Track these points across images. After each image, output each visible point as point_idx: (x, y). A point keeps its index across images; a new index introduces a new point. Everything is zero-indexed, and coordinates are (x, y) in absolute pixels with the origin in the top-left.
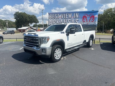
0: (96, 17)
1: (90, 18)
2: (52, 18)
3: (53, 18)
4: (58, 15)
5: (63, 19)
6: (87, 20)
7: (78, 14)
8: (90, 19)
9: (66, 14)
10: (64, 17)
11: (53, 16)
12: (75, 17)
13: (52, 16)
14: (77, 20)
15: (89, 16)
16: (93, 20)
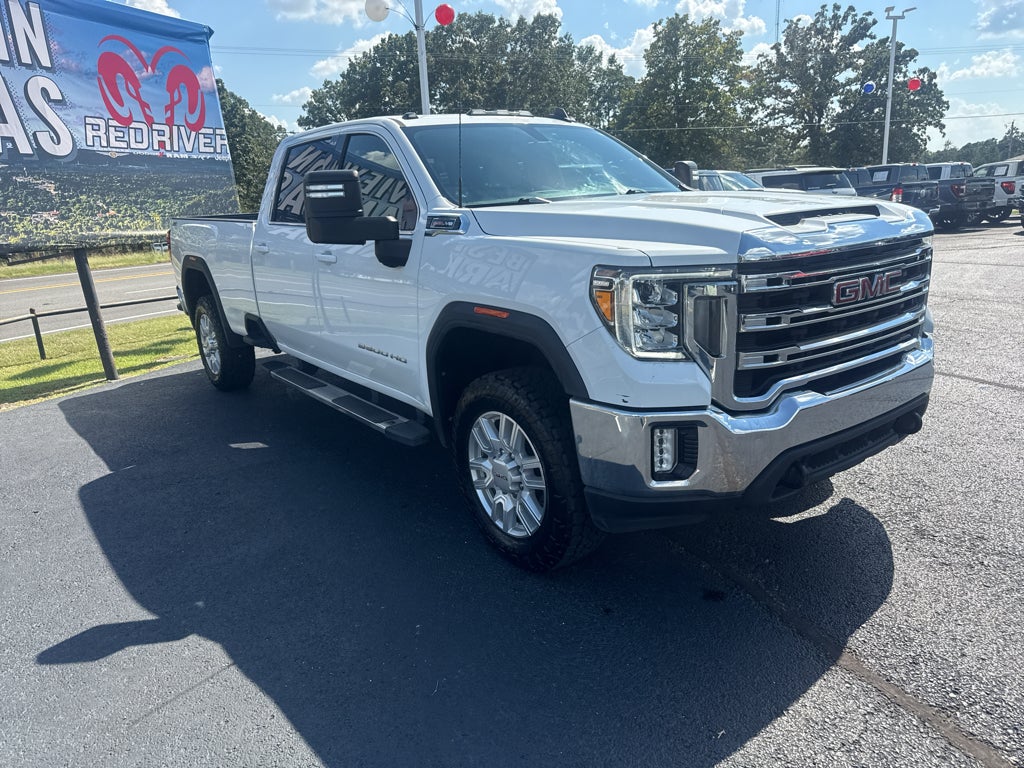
1: (170, 89)
7: (35, 10)
8: (173, 102)
12: (14, 49)
14: (44, 92)
15: (149, 62)
16: (192, 111)
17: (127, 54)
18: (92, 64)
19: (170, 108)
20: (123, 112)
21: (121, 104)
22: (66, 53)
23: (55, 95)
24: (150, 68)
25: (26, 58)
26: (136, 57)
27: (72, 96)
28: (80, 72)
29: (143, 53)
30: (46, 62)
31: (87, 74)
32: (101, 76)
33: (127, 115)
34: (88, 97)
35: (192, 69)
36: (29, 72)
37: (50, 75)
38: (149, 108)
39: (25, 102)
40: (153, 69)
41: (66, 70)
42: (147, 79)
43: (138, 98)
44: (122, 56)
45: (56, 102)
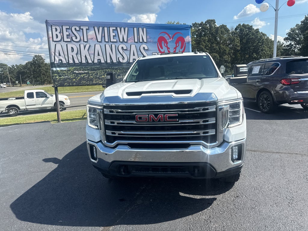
0: (189, 43)
1: (176, 43)
2: (63, 38)
3: (66, 39)
4: (85, 29)
5: (103, 45)
6: (168, 48)
7: (145, 29)
8: (176, 47)
9: (111, 29)
10: (103, 36)
11: (65, 34)
12: (139, 39)
13: (62, 32)
14: (144, 48)
15: (171, 37)
16: (181, 48)
17: (166, 37)
18: (156, 40)
19: (175, 48)
20: (162, 51)
21: (162, 48)
22: (150, 38)
23: (146, 48)
24: (171, 39)
25: (141, 41)
26: (168, 36)
27: (150, 48)
28: (153, 42)
29: (170, 35)
30: (145, 41)
31: (155, 42)
32: (158, 42)
33: (163, 51)
34: (154, 47)
35: (184, 37)
36: (141, 44)
37: (146, 44)
38: (169, 49)
39: (139, 50)
40: (172, 39)
41: (150, 42)
42: (170, 41)
43: (167, 47)
44: (164, 37)
45: (146, 50)
